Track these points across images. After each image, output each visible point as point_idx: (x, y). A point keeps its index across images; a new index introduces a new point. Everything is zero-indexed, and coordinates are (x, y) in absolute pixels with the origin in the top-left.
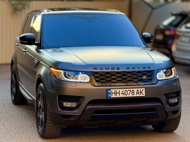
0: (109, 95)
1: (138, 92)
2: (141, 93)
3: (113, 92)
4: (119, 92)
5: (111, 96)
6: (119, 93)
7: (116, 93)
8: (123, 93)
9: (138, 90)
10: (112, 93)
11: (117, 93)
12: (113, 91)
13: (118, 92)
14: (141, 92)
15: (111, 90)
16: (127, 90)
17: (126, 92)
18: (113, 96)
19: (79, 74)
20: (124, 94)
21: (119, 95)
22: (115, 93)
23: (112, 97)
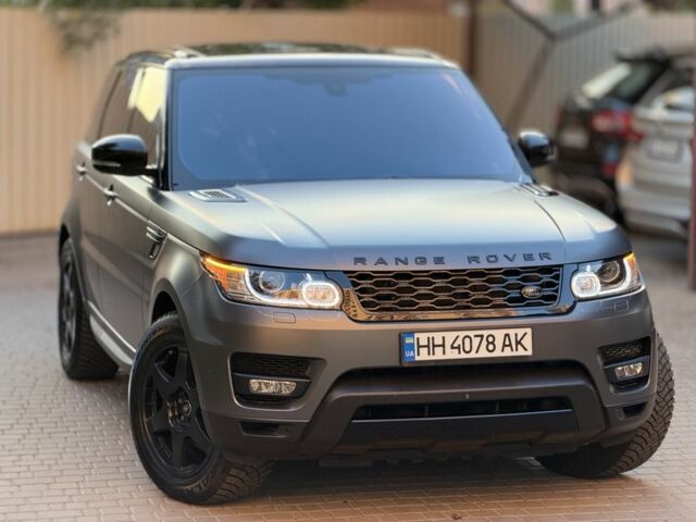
0: (408, 354)
1: (507, 343)
2: (519, 346)
3: (423, 342)
4: (441, 343)
5: (414, 357)
6: (443, 346)
7: (431, 346)
8: (455, 345)
9: (507, 335)
10: (419, 347)
11: (434, 346)
12: (423, 338)
13: (438, 341)
14: (518, 343)
15: (416, 335)
16: (471, 334)
17: (467, 340)
18: (423, 356)
19: (303, 279)
20: (458, 347)
21: (444, 353)
22: (428, 346)
23: (417, 358)
